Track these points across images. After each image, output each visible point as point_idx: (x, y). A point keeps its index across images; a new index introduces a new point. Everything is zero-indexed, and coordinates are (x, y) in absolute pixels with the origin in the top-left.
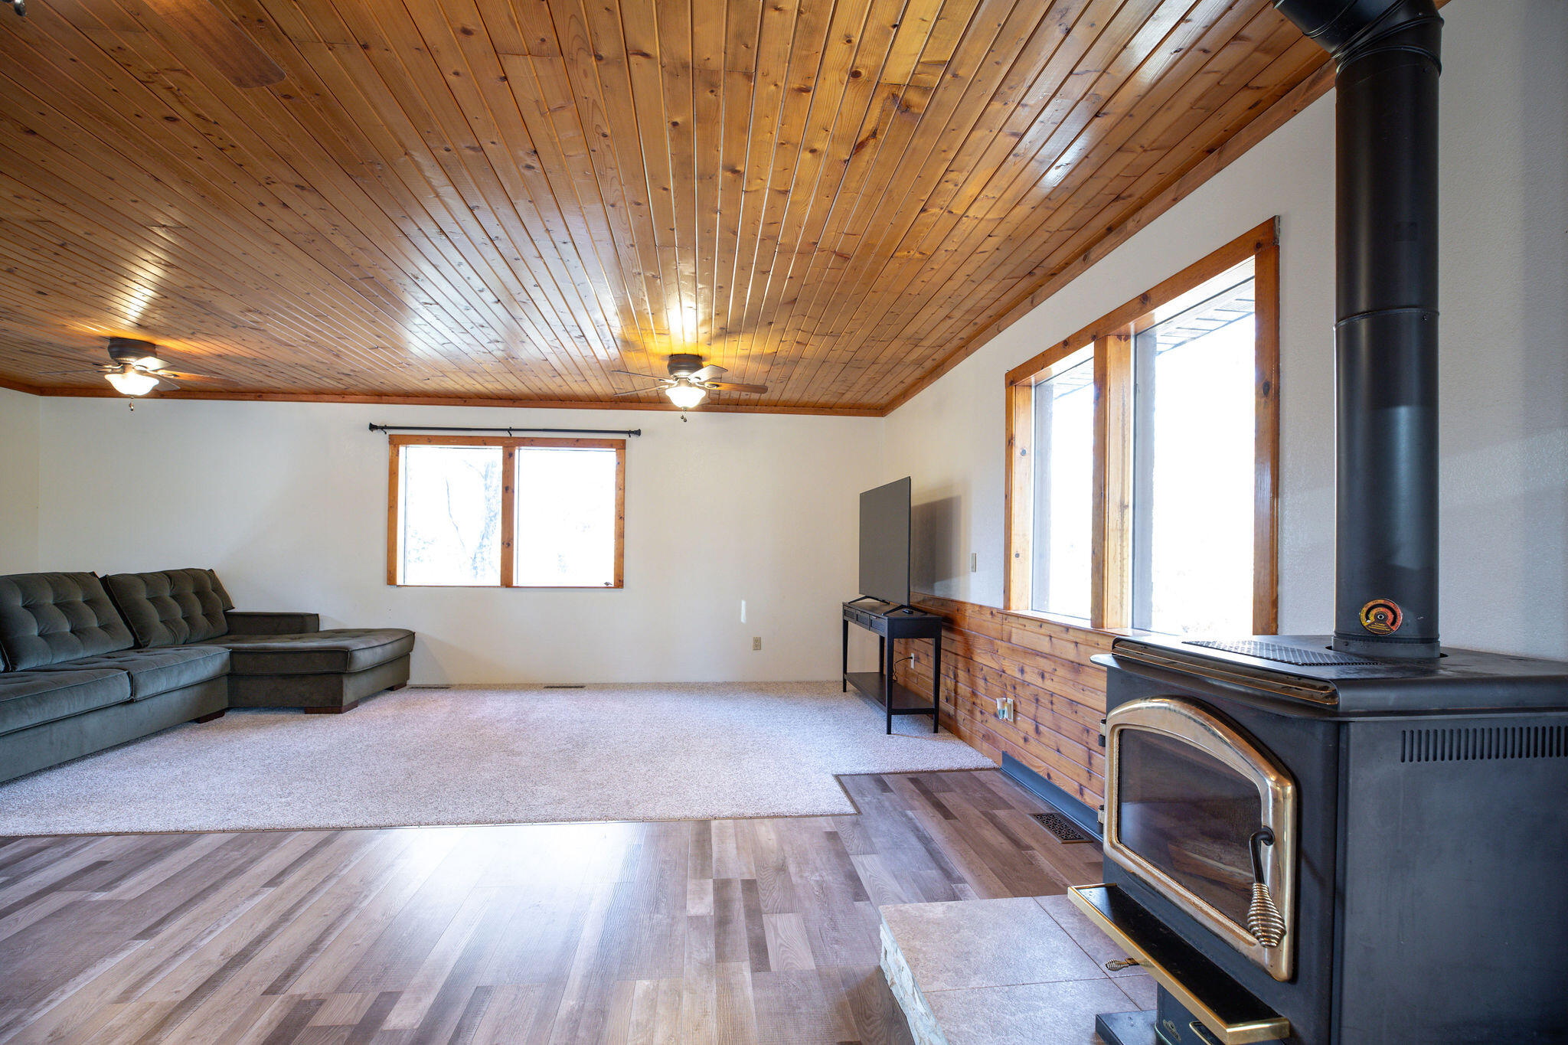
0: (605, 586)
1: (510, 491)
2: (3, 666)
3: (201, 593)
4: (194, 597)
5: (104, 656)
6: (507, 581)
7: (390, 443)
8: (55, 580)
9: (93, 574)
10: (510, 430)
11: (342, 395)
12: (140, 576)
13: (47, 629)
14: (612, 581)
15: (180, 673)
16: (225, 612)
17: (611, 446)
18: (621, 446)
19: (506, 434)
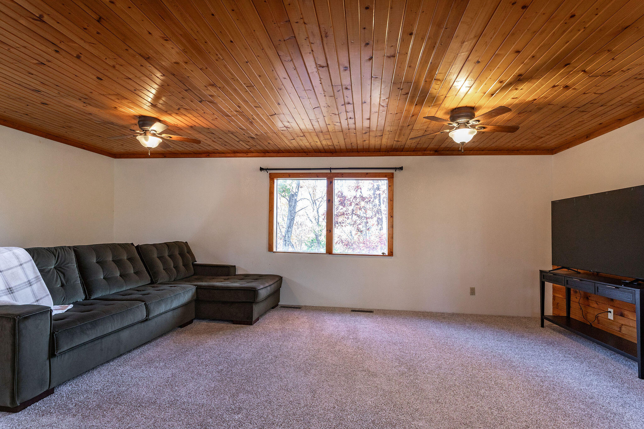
0: (382, 254)
1: (331, 202)
2: (84, 297)
3: (182, 254)
4: (178, 256)
5: (136, 289)
6: (329, 251)
7: (270, 177)
8: (114, 248)
9: (132, 244)
10: (330, 169)
11: (246, 153)
12: (154, 245)
13: (108, 274)
14: (386, 253)
15: (172, 301)
16: (193, 264)
17: (386, 176)
18: (390, 177)
19: (328, 171)
